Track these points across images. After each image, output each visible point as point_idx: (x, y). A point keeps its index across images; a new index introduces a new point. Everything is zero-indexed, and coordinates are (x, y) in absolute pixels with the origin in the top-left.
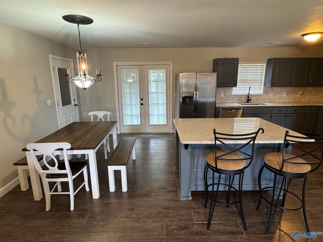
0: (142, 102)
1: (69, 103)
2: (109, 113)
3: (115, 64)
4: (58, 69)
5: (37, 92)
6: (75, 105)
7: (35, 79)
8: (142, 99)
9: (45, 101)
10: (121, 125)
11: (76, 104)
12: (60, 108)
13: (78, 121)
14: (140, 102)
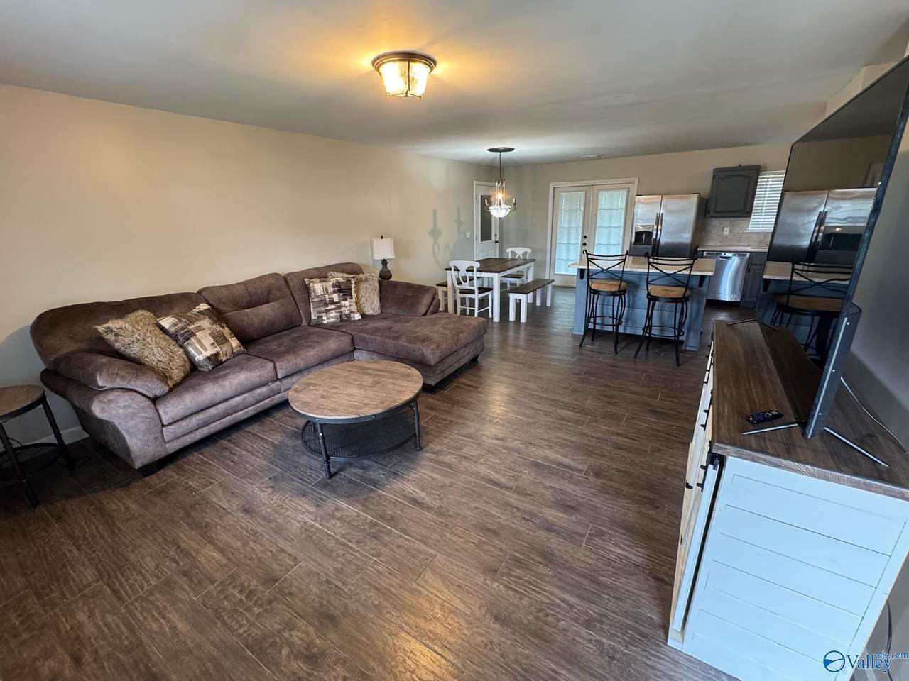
0: (585, 241)
1: (490, 238)
2: (529, 251)
3: (552, 186)
4: (481, 196)
5: (459, 223)
6: (496, 242)
7: (458, 209)
8: (585, 237)
9: (465, 233)
10: (552, 273)
11: (497, 240)
12: (478, 243)
13: (497, 257)
14: (582, 241)
